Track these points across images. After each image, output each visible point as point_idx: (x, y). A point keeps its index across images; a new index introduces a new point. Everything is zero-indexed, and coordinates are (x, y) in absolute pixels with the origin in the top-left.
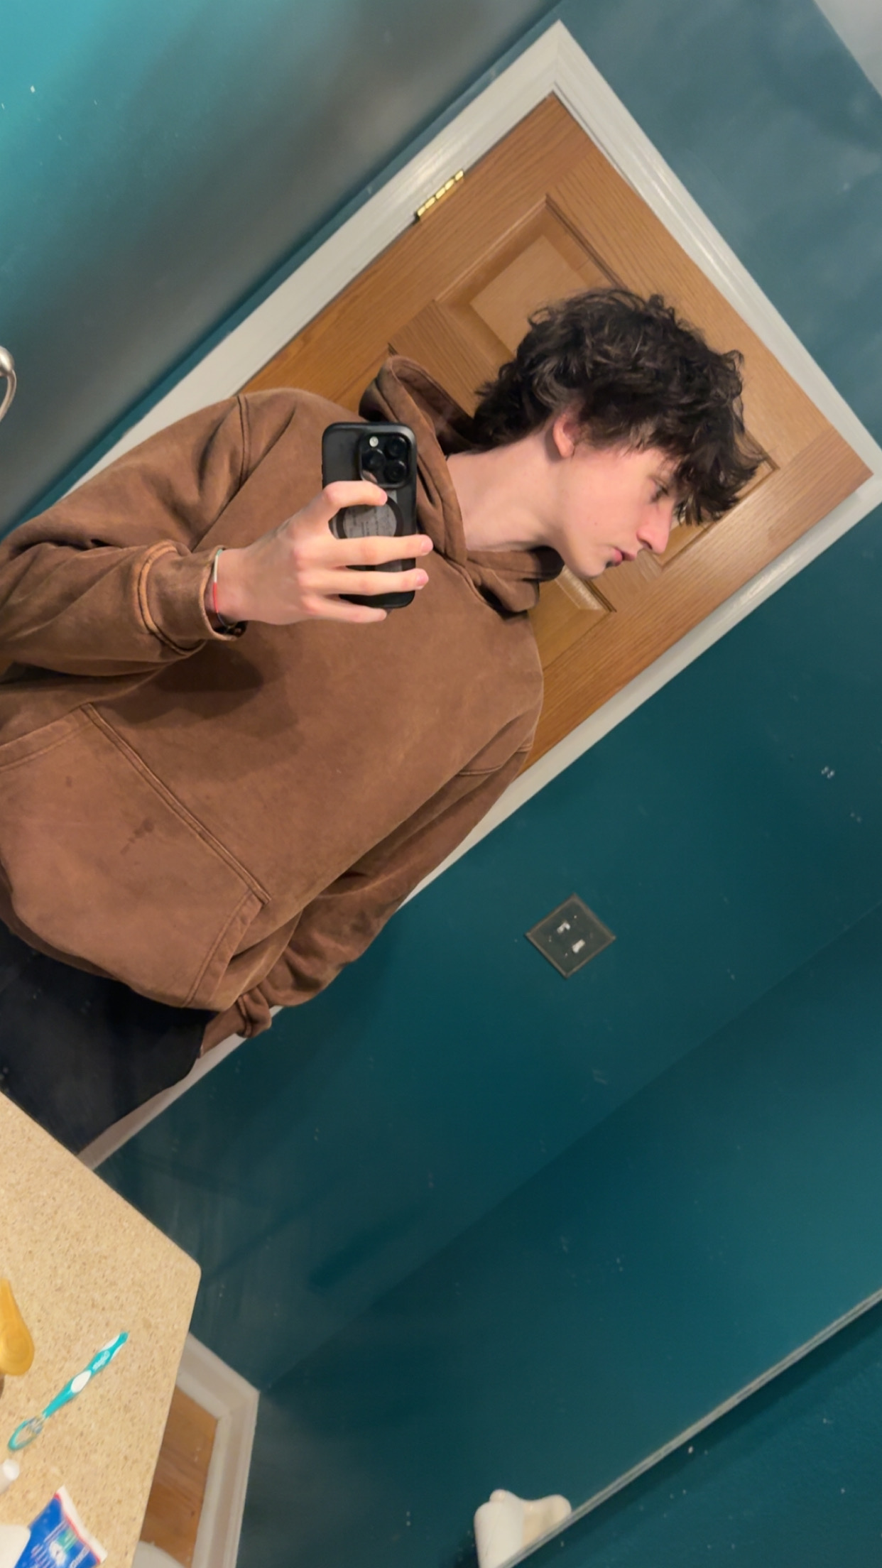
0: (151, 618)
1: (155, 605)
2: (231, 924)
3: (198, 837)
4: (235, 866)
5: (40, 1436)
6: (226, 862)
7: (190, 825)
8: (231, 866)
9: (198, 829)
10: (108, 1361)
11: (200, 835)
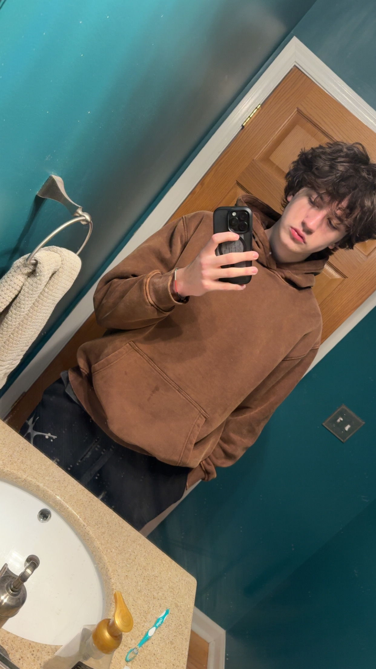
0: (151, 299)
1: (152, 294)
2: (194, 428)
3: (177, 391)
4: (193, 403)
5: (138, 655)
6: (189, 401)
7: (173, 386)
8: (191, 403)
9: (177, 388)
10: (162, 622)
11: (178, 391)
